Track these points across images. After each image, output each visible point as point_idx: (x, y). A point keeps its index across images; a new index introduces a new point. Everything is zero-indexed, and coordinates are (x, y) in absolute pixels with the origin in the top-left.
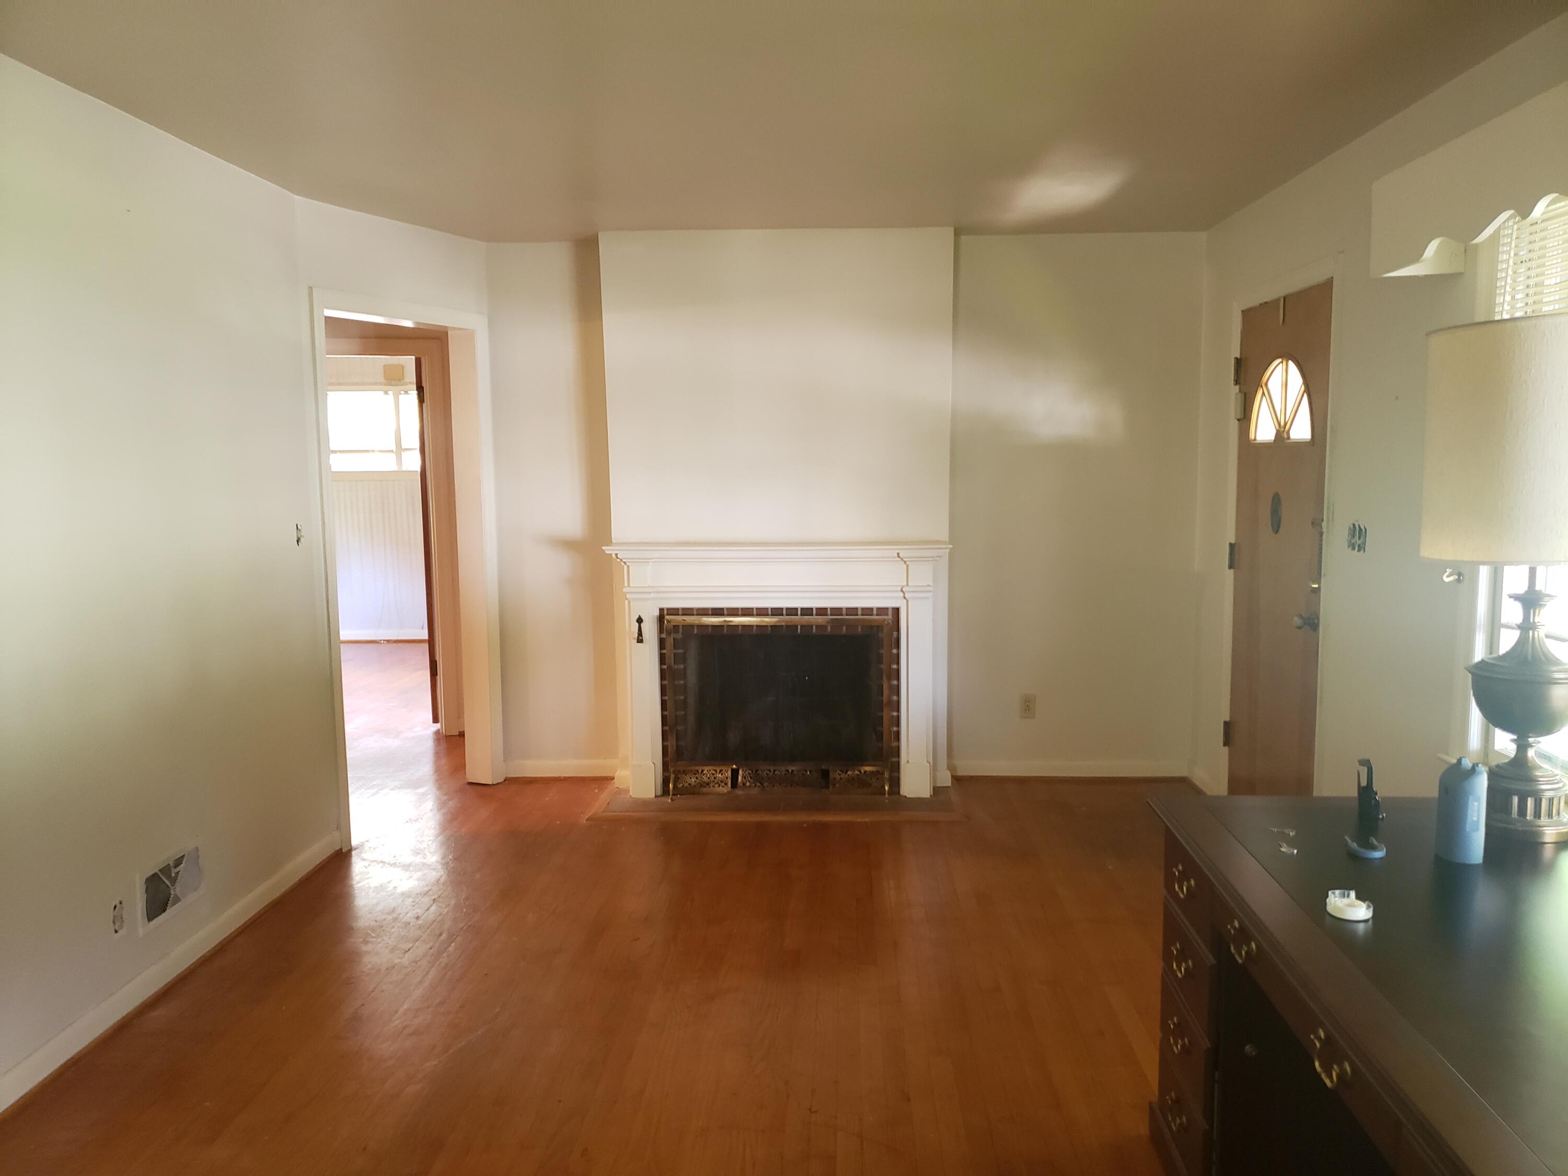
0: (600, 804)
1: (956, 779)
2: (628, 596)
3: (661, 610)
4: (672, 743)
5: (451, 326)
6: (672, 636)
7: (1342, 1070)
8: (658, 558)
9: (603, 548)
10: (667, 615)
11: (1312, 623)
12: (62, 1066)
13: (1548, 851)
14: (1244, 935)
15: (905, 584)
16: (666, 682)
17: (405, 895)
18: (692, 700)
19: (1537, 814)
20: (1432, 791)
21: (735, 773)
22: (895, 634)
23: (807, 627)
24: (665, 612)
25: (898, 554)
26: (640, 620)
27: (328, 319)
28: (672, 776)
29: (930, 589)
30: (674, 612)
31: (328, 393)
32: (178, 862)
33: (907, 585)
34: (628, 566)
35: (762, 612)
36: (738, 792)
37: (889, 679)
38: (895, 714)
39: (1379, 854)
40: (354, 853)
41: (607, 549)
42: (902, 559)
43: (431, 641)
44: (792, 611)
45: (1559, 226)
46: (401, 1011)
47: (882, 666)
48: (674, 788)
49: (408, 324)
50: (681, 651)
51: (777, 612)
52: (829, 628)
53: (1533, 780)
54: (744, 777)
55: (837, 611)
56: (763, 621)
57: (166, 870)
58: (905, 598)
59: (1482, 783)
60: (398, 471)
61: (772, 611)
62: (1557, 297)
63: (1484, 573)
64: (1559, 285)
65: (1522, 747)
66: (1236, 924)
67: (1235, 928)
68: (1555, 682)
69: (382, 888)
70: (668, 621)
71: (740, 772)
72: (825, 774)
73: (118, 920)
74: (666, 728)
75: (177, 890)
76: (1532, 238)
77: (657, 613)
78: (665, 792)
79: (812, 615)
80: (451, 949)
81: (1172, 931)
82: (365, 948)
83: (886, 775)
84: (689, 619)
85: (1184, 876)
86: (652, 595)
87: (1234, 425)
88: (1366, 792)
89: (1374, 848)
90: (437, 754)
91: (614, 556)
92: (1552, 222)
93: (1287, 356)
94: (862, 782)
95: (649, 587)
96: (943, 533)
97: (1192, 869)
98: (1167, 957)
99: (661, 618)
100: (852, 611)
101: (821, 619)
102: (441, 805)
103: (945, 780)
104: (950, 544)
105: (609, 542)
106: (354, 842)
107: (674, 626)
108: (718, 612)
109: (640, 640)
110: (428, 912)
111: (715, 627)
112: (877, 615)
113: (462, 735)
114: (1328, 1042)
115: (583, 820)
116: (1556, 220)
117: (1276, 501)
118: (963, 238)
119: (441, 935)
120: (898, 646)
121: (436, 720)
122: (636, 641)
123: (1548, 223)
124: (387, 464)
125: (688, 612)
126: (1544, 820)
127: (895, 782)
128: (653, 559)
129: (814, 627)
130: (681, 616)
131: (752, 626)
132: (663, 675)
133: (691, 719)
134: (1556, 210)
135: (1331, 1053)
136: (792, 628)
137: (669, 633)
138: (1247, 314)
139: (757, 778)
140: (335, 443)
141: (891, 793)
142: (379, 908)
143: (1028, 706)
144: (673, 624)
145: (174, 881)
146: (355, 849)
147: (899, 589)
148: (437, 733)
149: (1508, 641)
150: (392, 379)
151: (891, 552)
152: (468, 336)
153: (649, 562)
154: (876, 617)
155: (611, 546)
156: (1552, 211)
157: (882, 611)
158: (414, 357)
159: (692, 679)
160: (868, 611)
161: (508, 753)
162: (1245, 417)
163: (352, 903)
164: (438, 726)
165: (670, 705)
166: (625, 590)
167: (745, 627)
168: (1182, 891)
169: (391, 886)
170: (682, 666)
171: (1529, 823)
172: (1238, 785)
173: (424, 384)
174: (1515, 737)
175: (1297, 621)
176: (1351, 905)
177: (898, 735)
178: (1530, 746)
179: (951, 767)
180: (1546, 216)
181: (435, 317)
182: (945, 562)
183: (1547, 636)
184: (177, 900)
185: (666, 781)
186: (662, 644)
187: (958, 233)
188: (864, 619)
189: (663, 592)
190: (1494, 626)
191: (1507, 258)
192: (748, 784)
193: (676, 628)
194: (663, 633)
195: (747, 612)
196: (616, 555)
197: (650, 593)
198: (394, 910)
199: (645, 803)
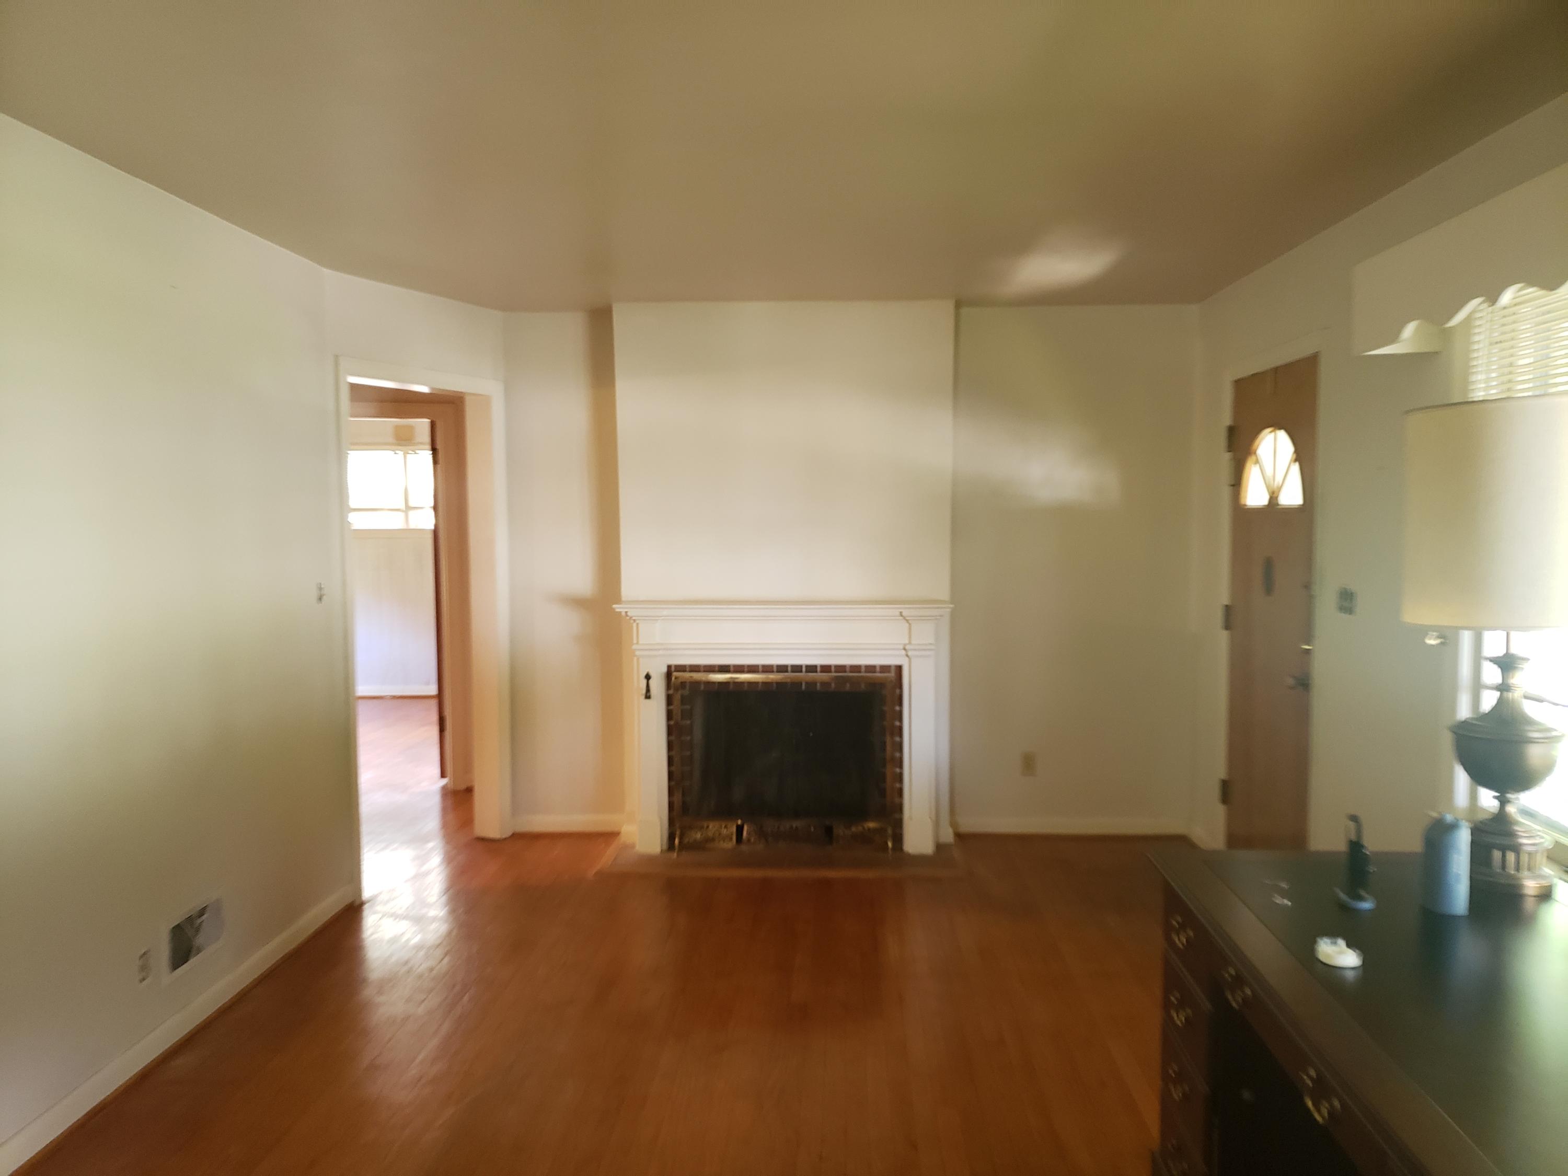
0: (607, 858)
1: (959, 836)
2: (637, 653)
3: (669, 667)
4: (678, 798)
5: (468, 392)
6: (680, 692)
7: (1332, 1105)
8: (666, 616)
9: (614, 606)
10: (675, 671)
11: (1304, 683)
12: (86, 1115)
13: (1529, 904)
14: (1239, 981)
15: (907, 642)
16: (673, 738)
17: (418, 947)
18: (698, 755)
19: (1518, 868)
20: (1415, 845)
21: (740, 829)
22: (898, 691)
23: (812, 684)
24: (673, 669)
25: (901, 613)
26: (648, 677)
27: (353, 387)
28: (678, 833)
29: (933, 647)
30: (681, 668)
31: (349, 452)
32: (202, 912)
33: (910, 643)
34: (638, 624)
35: (767, 669)
36: (744, 847)
37: (892, 735)
38: (898, 770)
39: (1367, 905)
40: (366, 907)
41: (617, 608)
42: (905, 618)
43: (440, 696)
44: (797, 669)
45: (1532, 310)
46: (418, 1061)
47: (885, 723)
48: (680, 843)
49: (424, 389)
50: (688, 707)
51: (782, 669)
52: (833, 685)
53: (1512, 835)
54: (748, 833)
55: (841, 668)
56: (768, 678)
57: (190, 920)
58: (907, 656)
59: (1463, 838)
60: (406, 529)
61: (777, 668)
62: (1531, 376)
63: (1466, 638)
64: (1534, 364)
65: (1503, 802)
66: (1232, 972)
67: (1231, 975)
68: (1531, 741)
69: (394, 940)
70: (676, 678)
71: (746, 828)
72: (829, 831)
73: (145, 969)
74: (673, 783)
75: (199, 940)
76: (1505, 320)
77: (665, 670)
78: (671, 846)
79: (816, 672)
80: (466, 998)
81: (1171, 981)
82: (382, 999)
83: (890, 831)
84: (697, 676)
85: (1183, 927)
86: (661, 652)
87: (1226, 492)
88: (1356, 847)
89: (1361, 898)
90: (445, 811)
91: (623, 614)
92: (1522, 306)
93: (1277, 425)
94: (865, 839)
95: (658, 644)
96: (943, 592)
97: (1190, 920)
98: (1167, 1006)
99: (669, 675)
100: (856, 668)
101: (825, 676)
102: (449, 859)
103: (948, 836)
104: (951, 604)
105: (618, 600)
106: (366, 894)
107: (682, 683)
108: (724, 669)
109: (648, 696)
110: (441, 964)
111: (721, 684)
112: (880, 672)
113: (469, 790)
114: (1319, 1081)
115: (591, 873)
116: (1529, 304)
117: (1269, 566)
118: (964, 311)
119: (454, 986)
120: (900, 703)
121: (443, 775)
122: (644, 697)
123: (1518, 307)
124: (395, 522)
125: (695, 668)
126: (1525, 873)
127: (898, 839)
128: (661, 617)
129: (818, 684)
130: (689, 673)
131: (758, 683)
132: (670, 731)
133: (697, 774)
134: (1528, 294)
135: (1322, 1090)
136: (796, 684)
137: (676, 690)
138: (1240, 385)
139: (761, 834)
140: (353, 503)
141: (894, 848)
142: (394, 959)
143: (1029, 764)
144: (680, 680)
145: (198, 930)
146: (368, 901)
147: (901, 647)
148: (444, 788)
149: (1489, 701)
150: (403, 440)
151: (893, 611)
152: (485, 401)
153: (657, 620)
154: (878, 675)
155: (620, 604)
156: (1524, 296)
157: (885, 669)
158: (429, 420)
159: (698, 734)
160: (871, 669)
161: (516, 807)
162: (1237, 483)
163: (365, 956)
164: (444, 781)
165: (676, 759)
166: (634, 647)
167: (751, 684)
168: (1180, 941)
169: (404, 939)
170: (688, 722)
171: (1510, 876)
172: (1234, 840)
173: (439, 446)
174: (1497, 794)
175: (1291, 681)
176: (1341, 953)
177: (900, 792)
178: (1509, 801)
179: (953, 824)
180: (1518, 300)
181: (451, 383)
182: (946, 620)
183: (1526, 697)
184: (199, 951)
185: (671, 837)
186: (669, 700)
187: (958, 305)
188: (867, 677)
189: (673, 649)
190: (1477, 687)
191: (1481, 338)
192: (752, 840)
193: (683, 684)
194: (670, 689)
195: (752, 669)
196: (626, 612)
197: (659, 650)
198: (406, 963)
199: (649, 860)
